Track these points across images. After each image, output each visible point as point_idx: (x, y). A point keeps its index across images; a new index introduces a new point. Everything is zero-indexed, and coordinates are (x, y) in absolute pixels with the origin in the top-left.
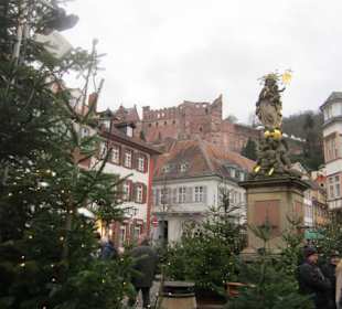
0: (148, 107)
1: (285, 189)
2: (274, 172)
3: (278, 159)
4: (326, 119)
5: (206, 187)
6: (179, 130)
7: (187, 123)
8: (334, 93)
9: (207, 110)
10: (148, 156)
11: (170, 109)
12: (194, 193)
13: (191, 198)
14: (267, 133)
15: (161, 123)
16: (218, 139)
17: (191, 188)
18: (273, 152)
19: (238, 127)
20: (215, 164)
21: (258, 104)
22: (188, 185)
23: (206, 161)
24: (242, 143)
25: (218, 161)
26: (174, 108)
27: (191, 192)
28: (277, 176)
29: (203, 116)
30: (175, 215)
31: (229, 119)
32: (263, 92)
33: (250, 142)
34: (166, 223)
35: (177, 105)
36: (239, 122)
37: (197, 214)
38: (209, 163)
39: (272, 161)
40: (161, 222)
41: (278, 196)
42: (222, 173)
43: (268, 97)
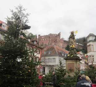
0: (40, 35)
1: (75, 60)
2: (73, 56)
3: (74, 53)
4: (88, 41)
5: (55, 58)
6: (48, 42)
7: (51, 40)
8: (90, 34)
9: (56, 36)
10: (40, 49)
11: (46, 36)
12: (52, 60)
13: (51, 61)
14: (71, 46)
15: (43, 40)
16: (59, 45)
17: (51, 59)
18: (73, 51)
19: (65, 41)
20: (58, 52)
21: (69, 39)
22: (51, 57)
23: (55, 51)
24: (66, 46)
25: (59, 51)
26: (47, 35)
27: (51, 60)
28: (74, 57)
29: (55, 38)
30: (47, 66)
31: (62, 39)
32: (70, 36)
33: (68, 45)
34: (45, 68)
35: (48, 35)
36: (65, 40)
37: (53, 66)
38: (57, 52)
39: (72, 53)
40: (43, 68)
41: (74, 62)
42: (60, 55)
43: (72, 37)
